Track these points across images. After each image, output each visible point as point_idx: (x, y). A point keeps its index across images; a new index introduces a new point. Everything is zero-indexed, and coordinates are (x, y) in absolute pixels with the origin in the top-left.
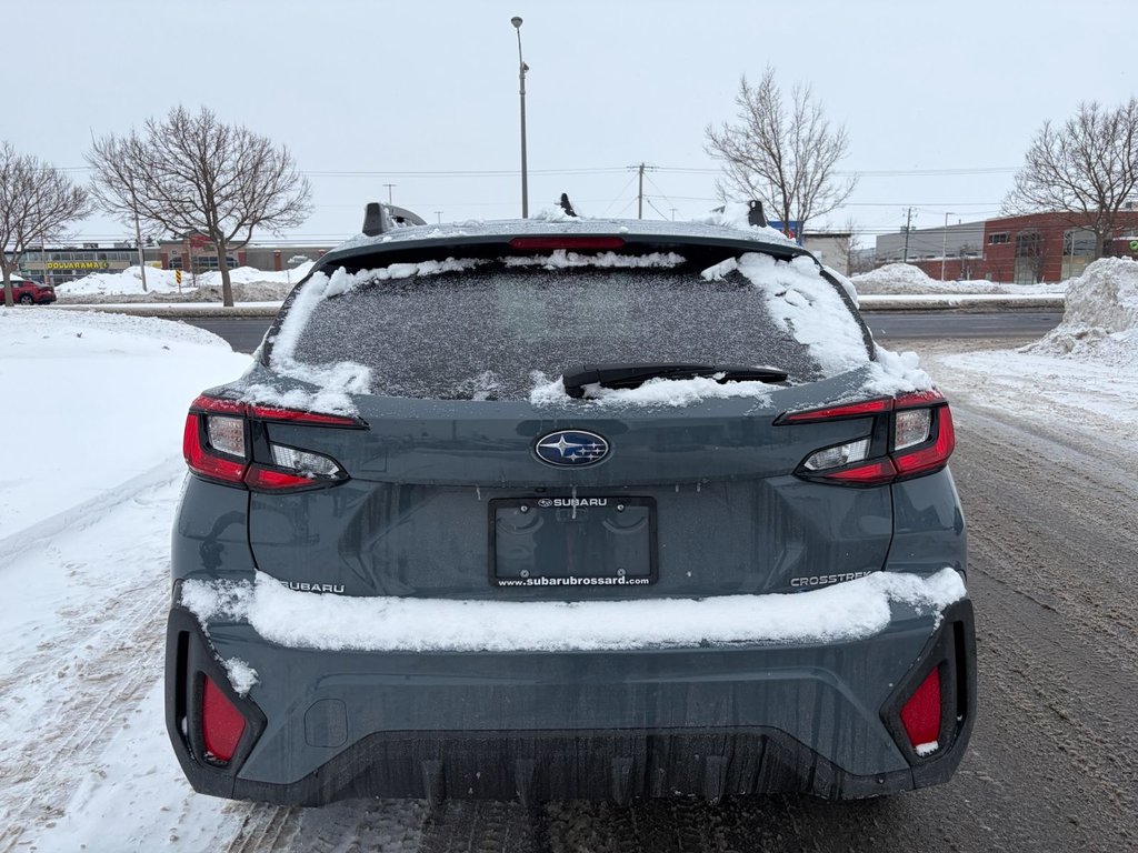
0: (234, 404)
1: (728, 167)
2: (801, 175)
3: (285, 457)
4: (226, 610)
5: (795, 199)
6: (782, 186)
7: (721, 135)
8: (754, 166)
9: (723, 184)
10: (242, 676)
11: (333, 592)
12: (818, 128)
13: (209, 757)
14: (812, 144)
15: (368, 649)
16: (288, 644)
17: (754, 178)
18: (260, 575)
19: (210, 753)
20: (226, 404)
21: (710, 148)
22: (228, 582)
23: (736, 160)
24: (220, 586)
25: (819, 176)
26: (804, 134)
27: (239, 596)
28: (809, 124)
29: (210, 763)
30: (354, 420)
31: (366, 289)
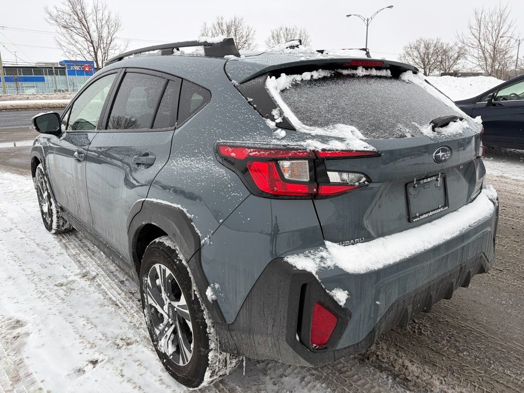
0: (306, 152)
1: (59, 30)
2: (100, 38)
3: (334, 177)
4: (322, 265)
5: (99, 49)
6: (92, 42)
7: (55, 13)
8: (75, 31)
9: (58, 39)
10: (341, 296)
11: (360, 242)
12: (106, 14)
13: (315, 347)
14: (104, 22)
15: (392, 263)
16: (362, 272)
17: (76, 37)
18: (328, 243)
19: (314, 345)
20: (300, 152)
21: (48, 19)
22: (312, 251)
23: (65, 27)
24: (309, 254)
25: (110, 39)
26: (100, 16)
27: (325, 256)
28: (101, 11)
29: (318, 349)
30: (375, 152)
31: (295, 85)
